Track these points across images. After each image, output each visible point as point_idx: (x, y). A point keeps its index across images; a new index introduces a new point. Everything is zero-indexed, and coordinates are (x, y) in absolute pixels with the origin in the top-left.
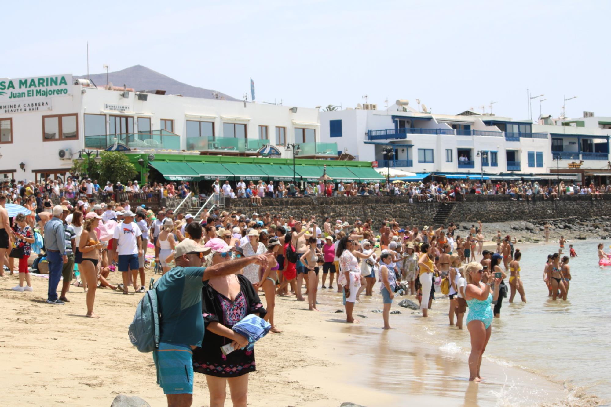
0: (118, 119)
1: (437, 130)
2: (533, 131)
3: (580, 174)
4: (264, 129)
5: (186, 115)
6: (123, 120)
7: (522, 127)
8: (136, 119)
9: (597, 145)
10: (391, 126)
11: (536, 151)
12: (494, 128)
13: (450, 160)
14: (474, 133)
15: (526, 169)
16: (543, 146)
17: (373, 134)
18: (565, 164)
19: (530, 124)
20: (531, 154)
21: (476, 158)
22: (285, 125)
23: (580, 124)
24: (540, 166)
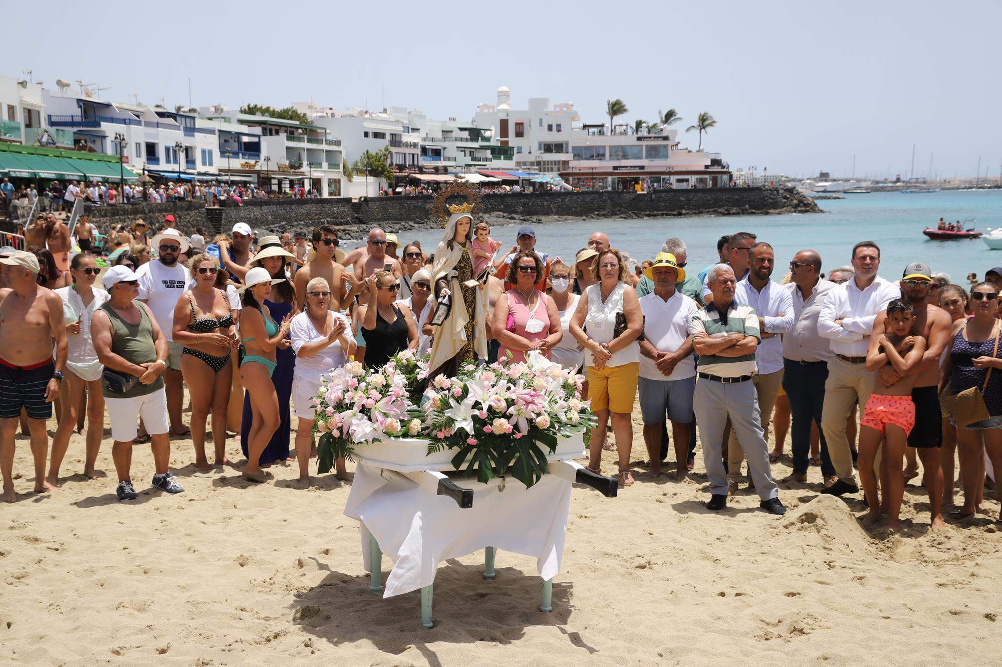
1: (125, 120)
2: (197, 127)
3: (256, 175)
7: (188, 120)
9: (245, 143)
10: (77, 112)
11: (207, 148)
12: (171, 121)
13: (138, 155)
14: (158, 125)
15: (200, 167)
16: (212, 143)
17: (53, 119)
18: (237, 163)
19: (194, 118)
20: (203, 152)
21: (161, 153)
22: (15, 103)
23: (227, 120)
24: (211, 164)
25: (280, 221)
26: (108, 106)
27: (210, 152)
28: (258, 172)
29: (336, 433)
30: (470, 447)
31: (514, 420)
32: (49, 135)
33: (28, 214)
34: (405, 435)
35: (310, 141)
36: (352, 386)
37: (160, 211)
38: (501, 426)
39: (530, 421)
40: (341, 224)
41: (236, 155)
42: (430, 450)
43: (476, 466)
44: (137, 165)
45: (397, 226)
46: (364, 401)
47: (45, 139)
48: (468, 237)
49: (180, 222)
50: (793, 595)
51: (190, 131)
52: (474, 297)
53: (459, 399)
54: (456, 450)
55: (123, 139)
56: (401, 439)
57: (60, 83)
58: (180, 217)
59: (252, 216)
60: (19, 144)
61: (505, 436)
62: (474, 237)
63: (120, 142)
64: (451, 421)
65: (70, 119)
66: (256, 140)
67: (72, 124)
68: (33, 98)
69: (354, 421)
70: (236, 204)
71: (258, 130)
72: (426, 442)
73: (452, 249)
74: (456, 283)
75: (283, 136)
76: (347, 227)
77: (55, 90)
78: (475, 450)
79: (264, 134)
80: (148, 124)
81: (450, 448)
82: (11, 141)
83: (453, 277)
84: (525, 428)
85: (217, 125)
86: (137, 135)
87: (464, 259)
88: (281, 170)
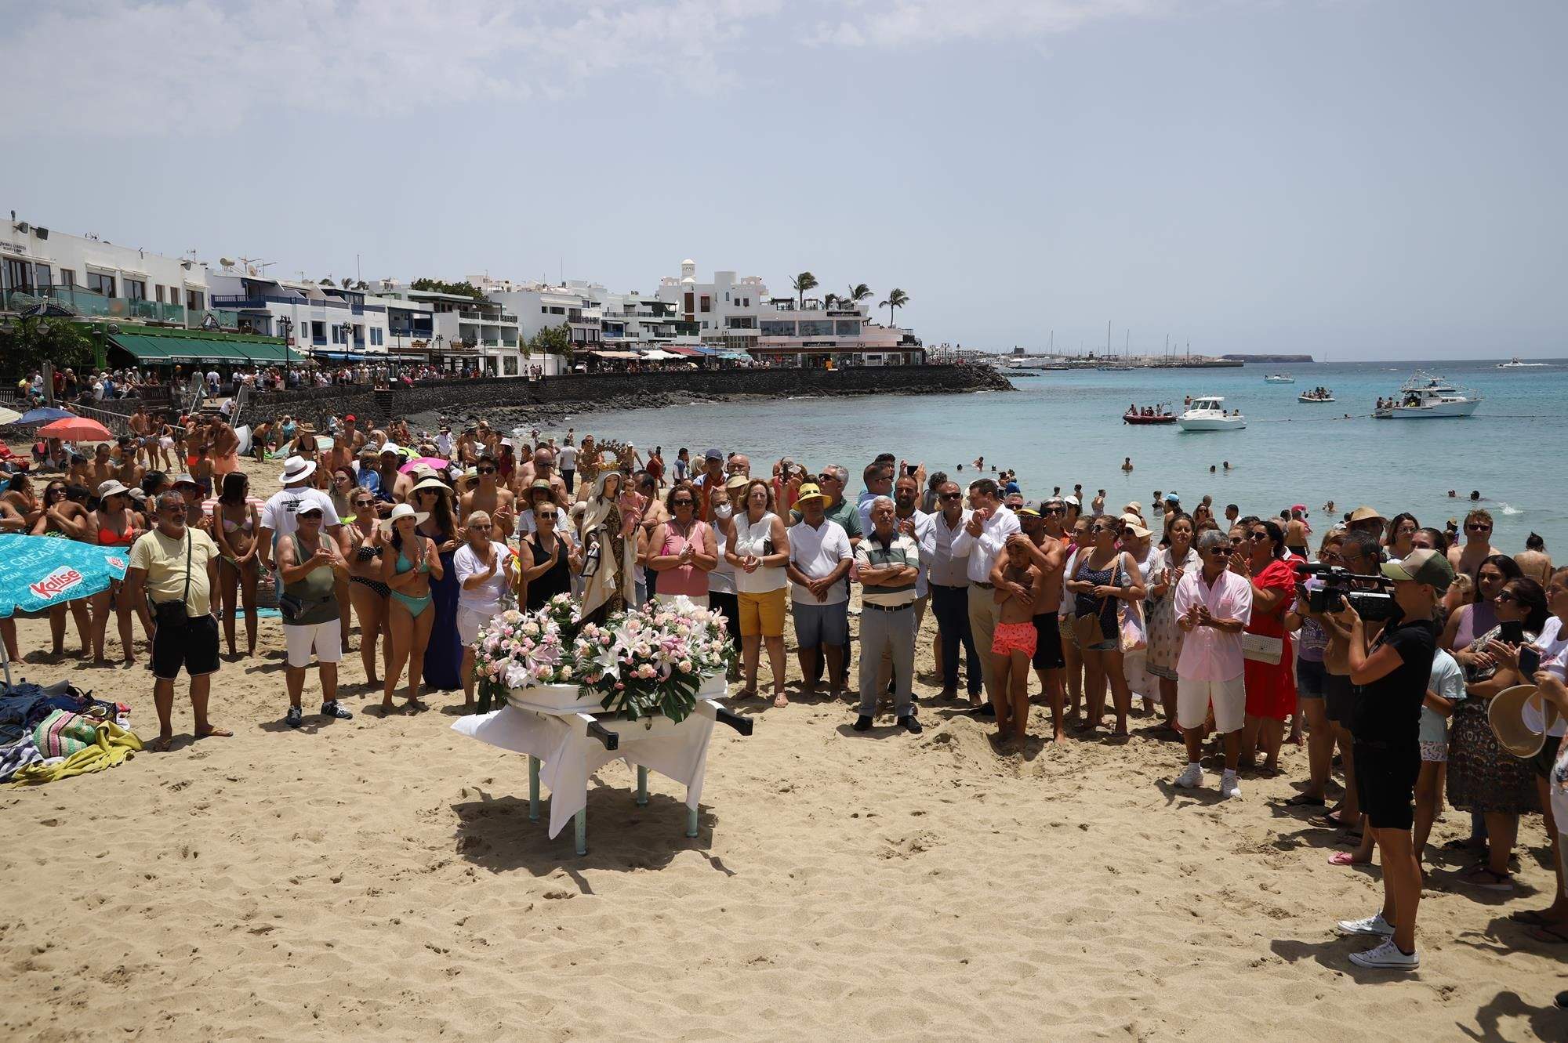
0: (13, 263)
1: (291, 298)
2: (365, 304)
3: (428, 354)
4: (160, 289)
5: (86, 264)
6: (18, 264)
7: (356, 297)
8: (33, 265)
9: (417, 321)
10: (242, 291)
11: (376, 326)
12: (339, 299)
13: (305, 336)
14: (325, 303)
15: (369, 347)
16: (381, 321)
17: (217, 299)
18: (407, 342)
19: (362, 295)
20: (372, 330)
21: (329, 333)
22: (178, 285)
23: (398, 297)
24: (380, 343)
25: (453, 402)
26: (274, 284)
27: (380, 331)
28: (430, 351)
29: (493, 679)
30: (618, 691)
31: (658, 665)
32: (212, 319)
33: (192, 402)
34: (558, 680)
35: (484, 317)
36: (508, 634)
37: (327, 396)
38: (647, 669)
39: (674, 666)
40: (518, 404)
41: (406, 333)
42: (580, 695)
43: (624, 708)
44: (303, 345)
45: (577, 406)
46: (520, 649)
47: (208, 323)
48: (616, 492)
49: (348, 406)
50: (919, 814)
51: (359, 308)
52: (623, 549)
53: (607, 646)
54: (605, 693)
55: (290, 322)
56: (553, 685)
57: (223, 262)
58: (348, 402)
59: (424, 397)
60: (181, 328)
61: (650, 679)
62: (622, 492)
63: (285, 323)
64: (600, 667)
65: (234, 299)
66: (428, 317)
67: (236, 304)
68: (197, 279)
69: (510, 668)
70: (406, 385)
71: (430, 307)
72: (577, 687)
73: (601, 504)
74: (605, 537)
75: (456, 312)
76: (524, 408)
77: (218, 268)
78: (622, 693)
79: (437, 311)
80: (315, 303)
81: (600, 691)
82: (174, 326)
83: (602, 530)
84: (667, 670)
85: (386, 302)
86: (304, 314)
87: (613, 513)
88: (455, 348)
